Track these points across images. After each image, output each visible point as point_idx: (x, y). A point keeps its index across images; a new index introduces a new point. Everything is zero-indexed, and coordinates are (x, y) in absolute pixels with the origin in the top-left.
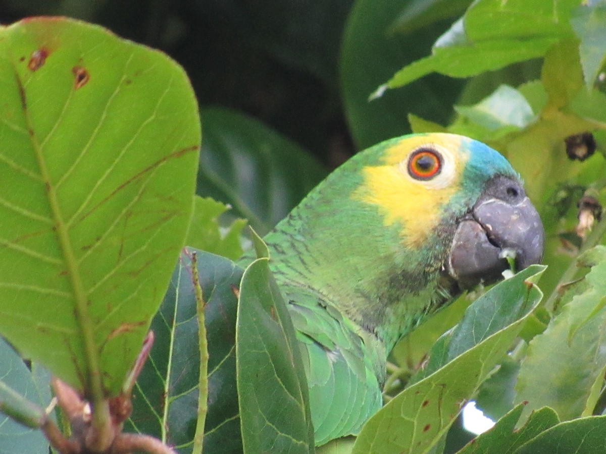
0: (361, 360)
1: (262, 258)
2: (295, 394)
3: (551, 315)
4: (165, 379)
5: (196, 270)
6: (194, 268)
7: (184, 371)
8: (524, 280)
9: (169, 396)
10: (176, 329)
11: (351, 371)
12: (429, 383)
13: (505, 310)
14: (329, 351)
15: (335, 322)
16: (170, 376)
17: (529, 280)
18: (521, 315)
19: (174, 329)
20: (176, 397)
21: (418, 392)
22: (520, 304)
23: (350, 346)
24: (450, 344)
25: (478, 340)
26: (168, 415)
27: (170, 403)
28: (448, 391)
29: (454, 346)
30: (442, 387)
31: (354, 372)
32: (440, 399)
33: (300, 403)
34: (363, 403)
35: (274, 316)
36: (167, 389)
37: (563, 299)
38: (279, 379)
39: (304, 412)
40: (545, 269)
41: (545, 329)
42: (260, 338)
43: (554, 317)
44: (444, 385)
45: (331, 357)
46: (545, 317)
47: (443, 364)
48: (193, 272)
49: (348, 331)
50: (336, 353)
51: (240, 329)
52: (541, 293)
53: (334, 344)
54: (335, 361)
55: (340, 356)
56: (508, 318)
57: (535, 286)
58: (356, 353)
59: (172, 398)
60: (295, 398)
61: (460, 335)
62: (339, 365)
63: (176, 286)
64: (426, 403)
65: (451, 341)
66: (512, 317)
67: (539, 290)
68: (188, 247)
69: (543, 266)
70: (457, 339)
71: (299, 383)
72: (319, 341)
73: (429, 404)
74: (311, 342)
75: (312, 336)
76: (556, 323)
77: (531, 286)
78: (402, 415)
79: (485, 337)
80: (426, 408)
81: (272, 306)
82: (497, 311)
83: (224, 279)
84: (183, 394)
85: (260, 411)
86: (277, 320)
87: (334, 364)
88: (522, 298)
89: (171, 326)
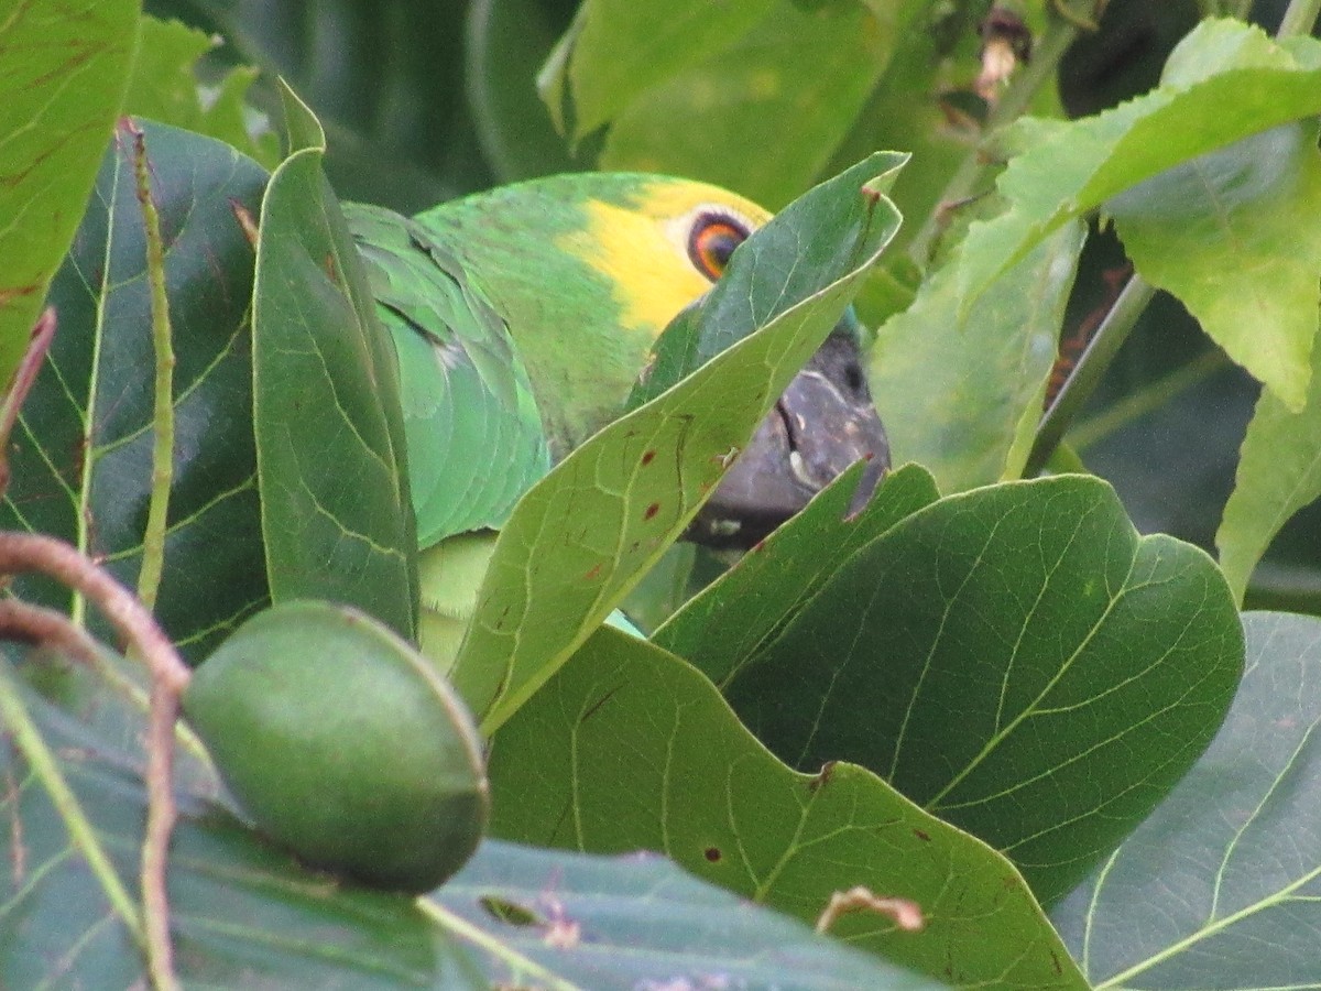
0: (507, 364)
1: (309, 149)
2: (377, 445)
3: (923, 270)
4: (85, 407)
5: (145, 171)
6: (139, 166)
7: (127, 390)
8: (860, 185)
9: (94, 446)
10: (107, 298)
11: (487, 390)
12: (654, 414)
13: (821, 251)
14: (439, 343)
15: (449, 283)
16: (96, 399)
17: (871, 185)
18: (855, 262)
19: (103, 297)
20: (108, 447)
21: (631, 434)
22: (853, 237)
23: (483, 335)
24: (700, 326)
25: (761, 317)
26: (92, 486)
27: (96, 462)
28: (697, 431)
29: (709, 332)
30: (684, 421)
31: (493, 391)
32: (681, 446)
33: (389, 463)
34: (512, 460)
35: (334, 275)
36: (88, 430)
37: (947, 236)
38: (344, 414)
39: (396, 483)
40: (907, 161)
41: (910, 302)
42: (303, 322)
43: (929, 276)
44: (688, 418)
45: (445, 357)
46: (911, 276)
47: (686, 372)
48: (137, 175)
49: (477, 303)
50: (455, 349)
51: (262, 302)
52: (898, 212)
53: (449, 329)
54: (453, 366)
55: (463, 355)
56: (826, 270)
57: (884, 197)
58: (496, 349)
59: (102, 449)
60: (379, 454)
61: (722, 308)
62: (462, 375)
63: (109, 203)
64: (648, 458)
65: (703, 319)
66: (835, 267)
67: (893, 206)
68: (134, 117)
69: (902, 154)
70: (717, 316)
71: (385, 421)
72: (418, 322)
73: (655, 458)
74: (401, 324)
75: (403, 311)
76: (936, 288)
77: (877, 197)
78: (598, 485)
79: (776, 313)
80: (649, 466)
81: (329, 253)
82: (800, 254)
83: (213, 187)
84: (123, 440)
85: (302, 482)
86: (339, 282)
87: (450, 371)
88: (858, 224)
89: (98, 292)
